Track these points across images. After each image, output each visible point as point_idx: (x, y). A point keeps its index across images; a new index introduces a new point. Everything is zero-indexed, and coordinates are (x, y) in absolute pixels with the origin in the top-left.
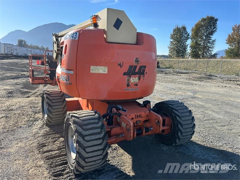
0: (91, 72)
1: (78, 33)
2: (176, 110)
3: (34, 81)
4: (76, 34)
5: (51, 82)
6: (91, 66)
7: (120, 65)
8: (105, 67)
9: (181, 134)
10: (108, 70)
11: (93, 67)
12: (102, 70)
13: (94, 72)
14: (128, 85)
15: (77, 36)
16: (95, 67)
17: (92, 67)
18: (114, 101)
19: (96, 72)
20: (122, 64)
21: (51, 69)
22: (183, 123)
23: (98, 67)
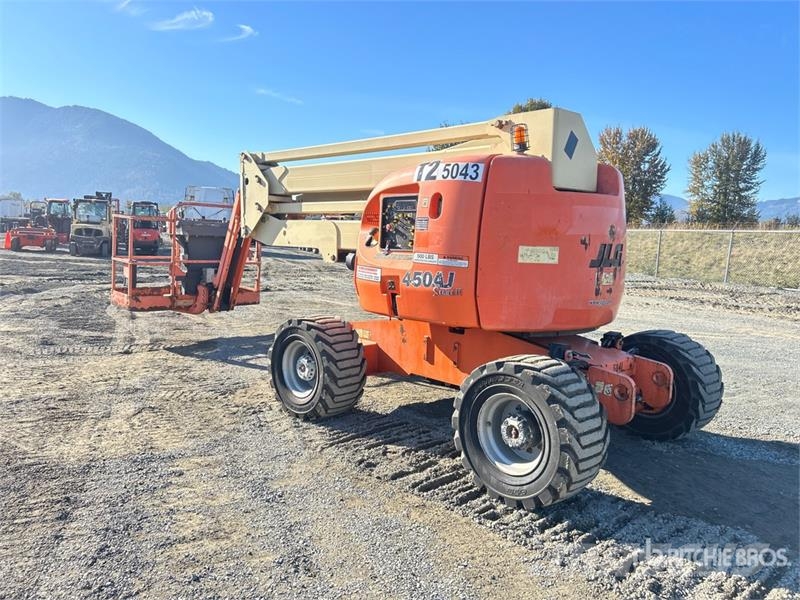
0: (520, 260)
1: (482, 166)
2: (683, 350)
3: (138, 300)
4: (475, 168)
5: (189, 302)
6: (520, 248)
7: (583, 242)
8: (552, 248)
9: (703, 406)
10: (559, 256)
11: (525, 248)
12: (547, 255)
13: (528, 261)
14: (597, 292)
15: (481, 172)
16: (530, 248)
17: (522, 250)
18: (558, 332)
19: (533, 260)
20: (587, 242)
21: (190, 262)
22: (705, 380)
23: (538, 248)
